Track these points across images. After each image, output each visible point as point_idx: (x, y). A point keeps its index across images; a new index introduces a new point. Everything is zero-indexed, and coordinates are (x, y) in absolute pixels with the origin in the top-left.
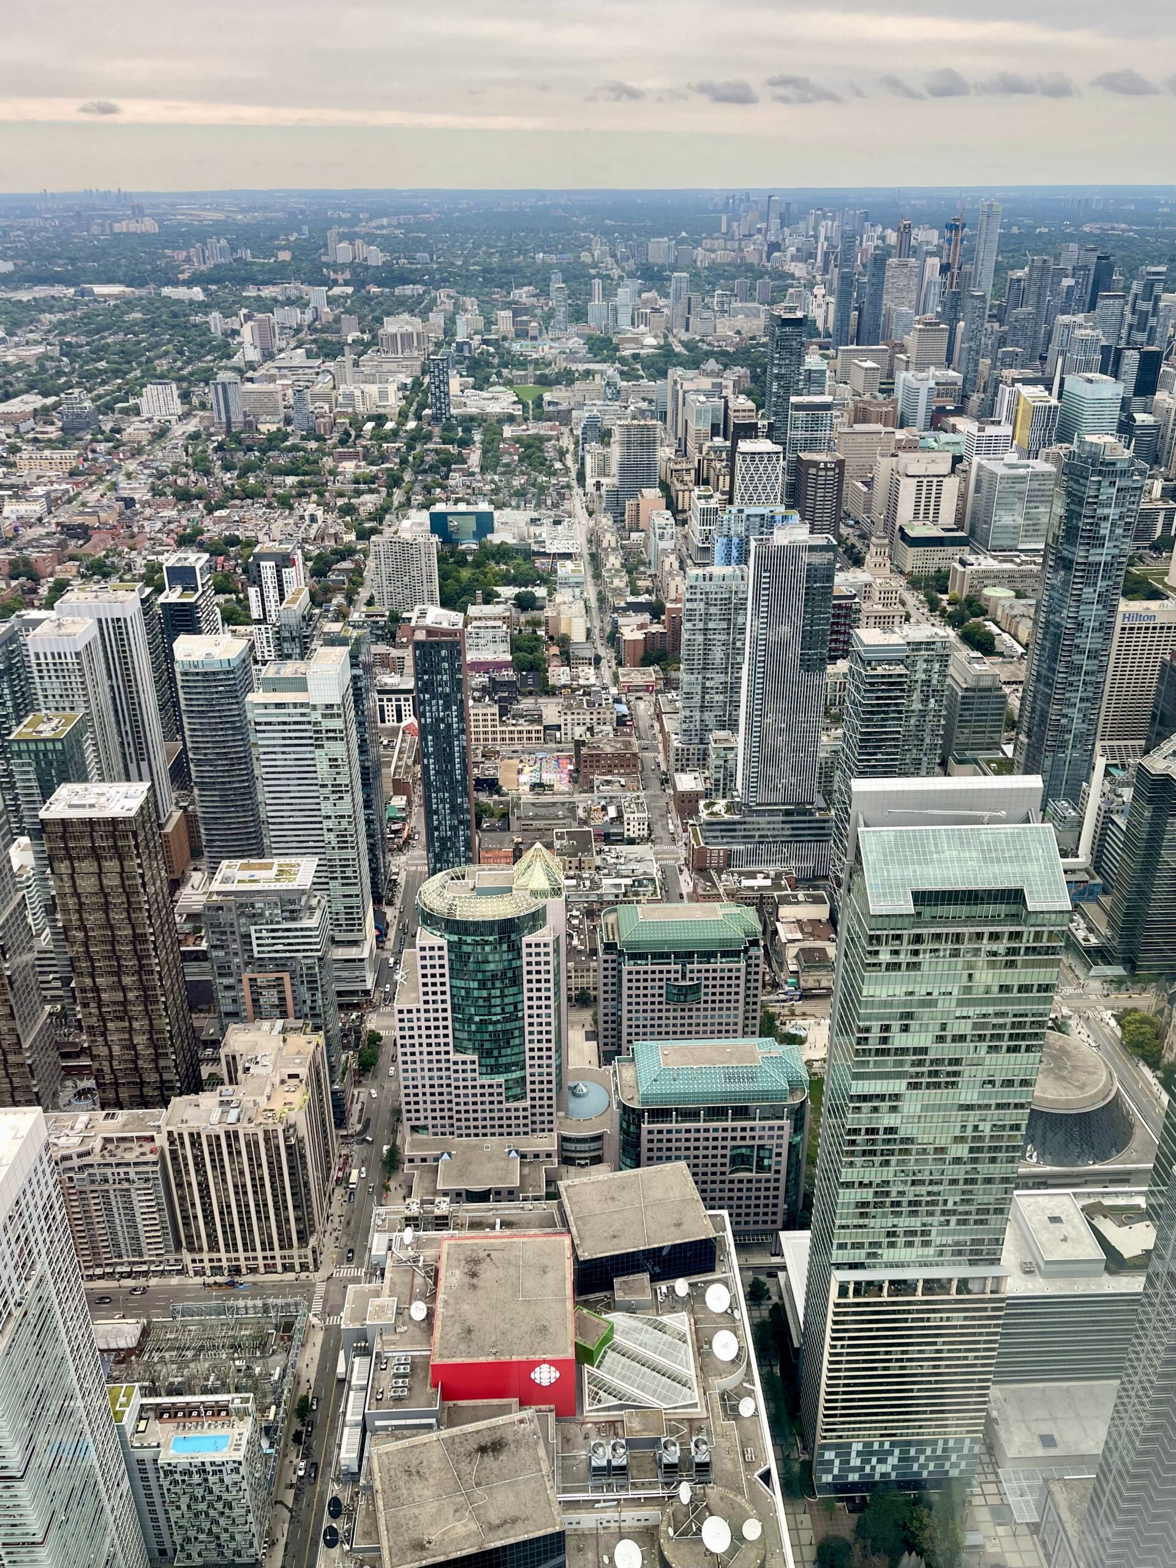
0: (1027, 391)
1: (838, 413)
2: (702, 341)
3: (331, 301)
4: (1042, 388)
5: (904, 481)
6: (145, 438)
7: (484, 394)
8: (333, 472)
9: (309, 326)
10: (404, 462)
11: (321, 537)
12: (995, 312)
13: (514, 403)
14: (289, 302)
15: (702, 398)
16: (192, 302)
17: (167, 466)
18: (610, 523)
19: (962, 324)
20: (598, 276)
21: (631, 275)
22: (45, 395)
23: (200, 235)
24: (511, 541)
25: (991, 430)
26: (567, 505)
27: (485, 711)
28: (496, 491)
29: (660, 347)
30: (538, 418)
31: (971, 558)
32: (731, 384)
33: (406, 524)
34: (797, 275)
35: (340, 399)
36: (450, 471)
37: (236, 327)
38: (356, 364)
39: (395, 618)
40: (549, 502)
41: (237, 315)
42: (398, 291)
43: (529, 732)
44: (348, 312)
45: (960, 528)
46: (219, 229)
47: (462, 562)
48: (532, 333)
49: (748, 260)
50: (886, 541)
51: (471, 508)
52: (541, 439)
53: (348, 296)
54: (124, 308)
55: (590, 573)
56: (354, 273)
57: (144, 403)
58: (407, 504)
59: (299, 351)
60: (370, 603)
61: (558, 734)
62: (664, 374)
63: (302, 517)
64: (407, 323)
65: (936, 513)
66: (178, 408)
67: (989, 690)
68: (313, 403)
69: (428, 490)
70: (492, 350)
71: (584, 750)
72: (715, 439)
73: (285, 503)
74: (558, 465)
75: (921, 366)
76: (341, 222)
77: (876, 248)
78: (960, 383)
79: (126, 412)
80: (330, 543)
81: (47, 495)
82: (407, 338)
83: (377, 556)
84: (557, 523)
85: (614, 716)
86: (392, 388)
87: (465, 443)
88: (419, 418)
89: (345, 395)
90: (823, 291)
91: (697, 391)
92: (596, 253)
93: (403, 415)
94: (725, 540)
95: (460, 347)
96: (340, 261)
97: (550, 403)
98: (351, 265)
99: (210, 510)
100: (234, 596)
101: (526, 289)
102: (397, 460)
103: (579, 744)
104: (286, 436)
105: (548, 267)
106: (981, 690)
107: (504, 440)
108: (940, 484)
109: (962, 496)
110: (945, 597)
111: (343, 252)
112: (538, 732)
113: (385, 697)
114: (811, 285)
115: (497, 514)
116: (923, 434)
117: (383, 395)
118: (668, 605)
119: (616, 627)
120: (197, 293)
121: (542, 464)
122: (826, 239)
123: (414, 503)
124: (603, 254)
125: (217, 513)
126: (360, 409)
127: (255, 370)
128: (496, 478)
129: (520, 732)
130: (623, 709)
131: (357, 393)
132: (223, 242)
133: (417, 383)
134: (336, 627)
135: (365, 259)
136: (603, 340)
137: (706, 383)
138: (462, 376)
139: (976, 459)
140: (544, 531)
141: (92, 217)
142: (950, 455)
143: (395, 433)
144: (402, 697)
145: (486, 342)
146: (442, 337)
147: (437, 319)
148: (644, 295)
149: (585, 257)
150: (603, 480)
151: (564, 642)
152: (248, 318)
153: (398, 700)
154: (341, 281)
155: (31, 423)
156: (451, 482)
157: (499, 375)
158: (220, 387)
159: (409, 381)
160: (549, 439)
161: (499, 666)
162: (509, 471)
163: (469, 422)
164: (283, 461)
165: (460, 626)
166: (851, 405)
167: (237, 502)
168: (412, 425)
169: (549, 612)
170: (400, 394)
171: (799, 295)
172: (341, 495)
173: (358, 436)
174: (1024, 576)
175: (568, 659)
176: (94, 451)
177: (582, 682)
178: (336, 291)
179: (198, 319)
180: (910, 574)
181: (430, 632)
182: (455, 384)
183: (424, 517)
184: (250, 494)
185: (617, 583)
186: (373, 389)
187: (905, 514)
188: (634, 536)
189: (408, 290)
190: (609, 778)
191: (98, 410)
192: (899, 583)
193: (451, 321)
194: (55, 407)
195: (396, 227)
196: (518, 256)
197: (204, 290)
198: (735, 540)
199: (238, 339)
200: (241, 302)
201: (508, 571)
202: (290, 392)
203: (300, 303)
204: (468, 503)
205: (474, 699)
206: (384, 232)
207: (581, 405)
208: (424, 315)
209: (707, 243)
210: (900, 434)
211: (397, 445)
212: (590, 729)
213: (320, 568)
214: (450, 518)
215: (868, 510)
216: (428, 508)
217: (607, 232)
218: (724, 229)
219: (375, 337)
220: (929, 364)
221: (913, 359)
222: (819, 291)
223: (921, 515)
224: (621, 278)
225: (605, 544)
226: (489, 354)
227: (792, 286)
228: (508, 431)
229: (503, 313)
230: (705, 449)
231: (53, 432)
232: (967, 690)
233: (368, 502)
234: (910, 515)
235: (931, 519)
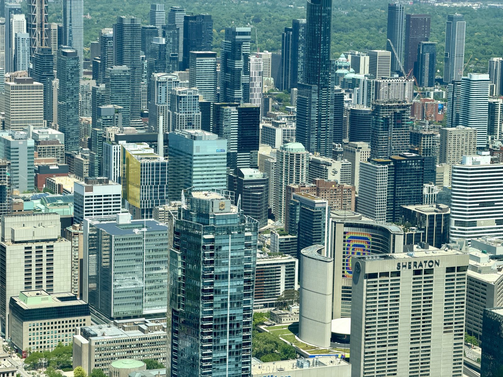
0: (132, 148)
4: (146, 145)
5: (10, 248)
19: (56, 81)
25: (100, 190)
31: (94, 328)
45: (79, 295)
65: (50, 281)
75: (18, 124)
110: (70, 374)
116: (28, 195)
142: (58, 217)
180: (28, 351)
187: (15, 284)
220: (27, 122)
223: (34, 285)
234: (21, 285)
235: (45, 288)
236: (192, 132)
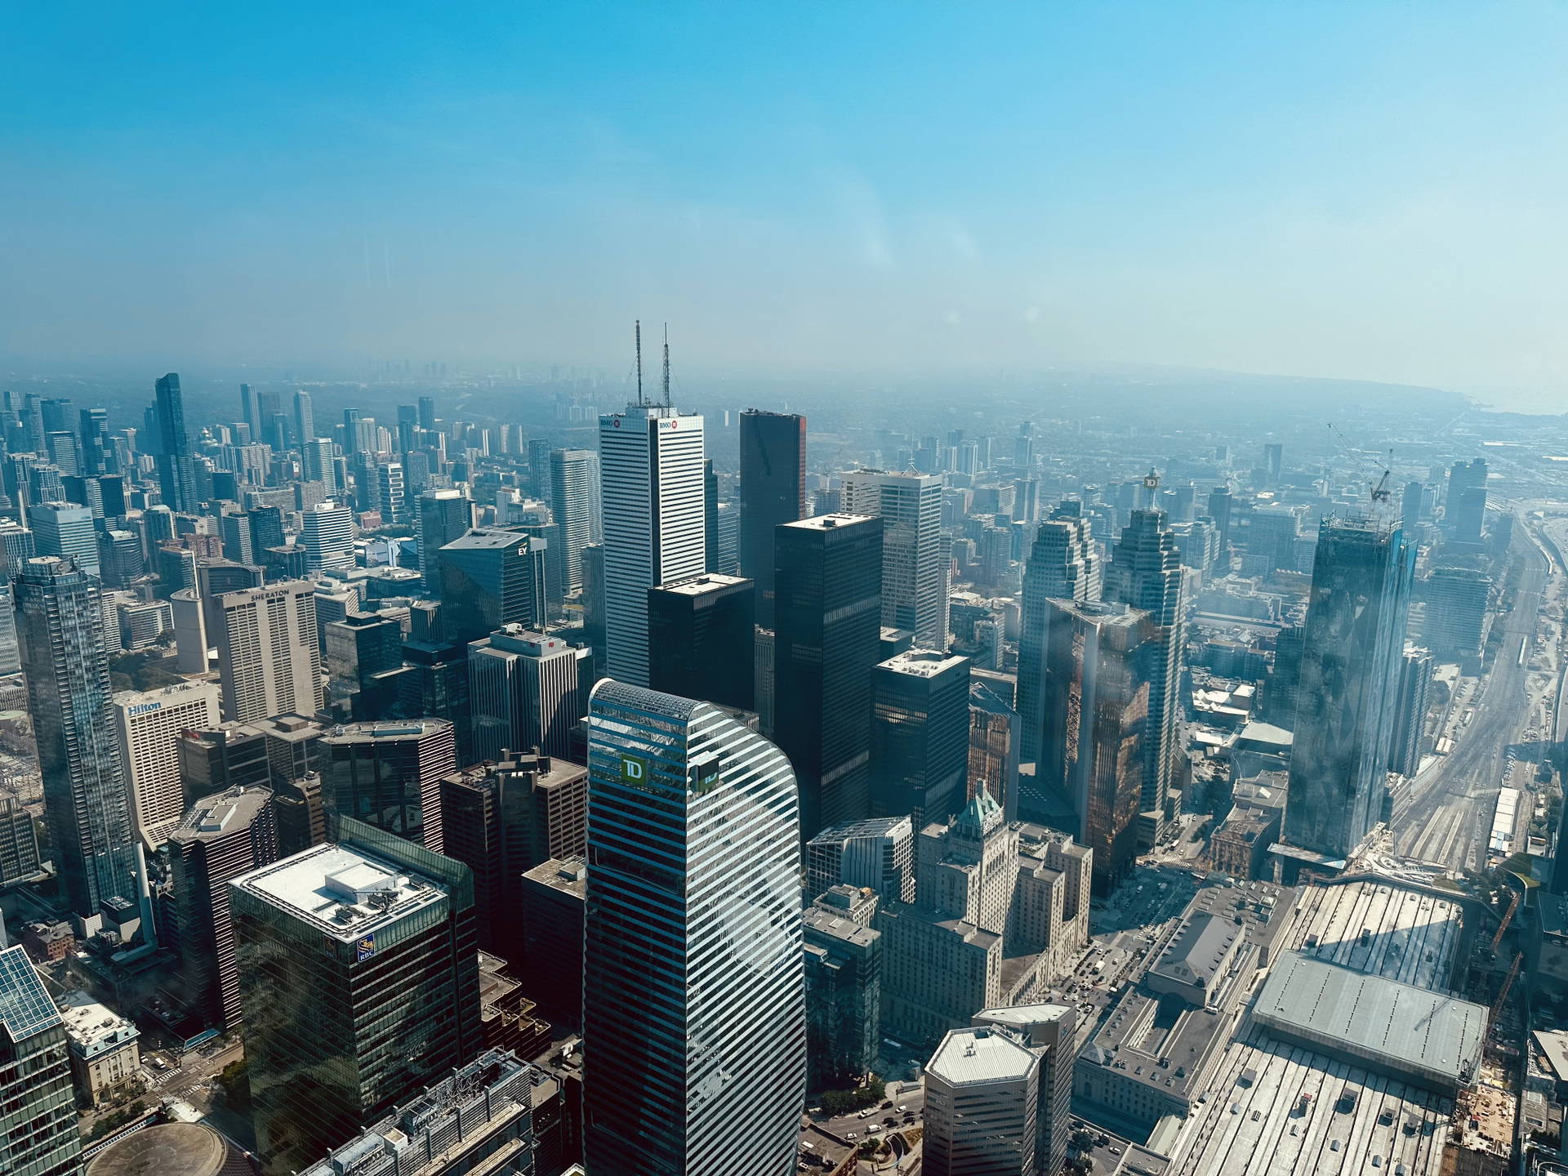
4: (8, 519)
236: (55, 503)
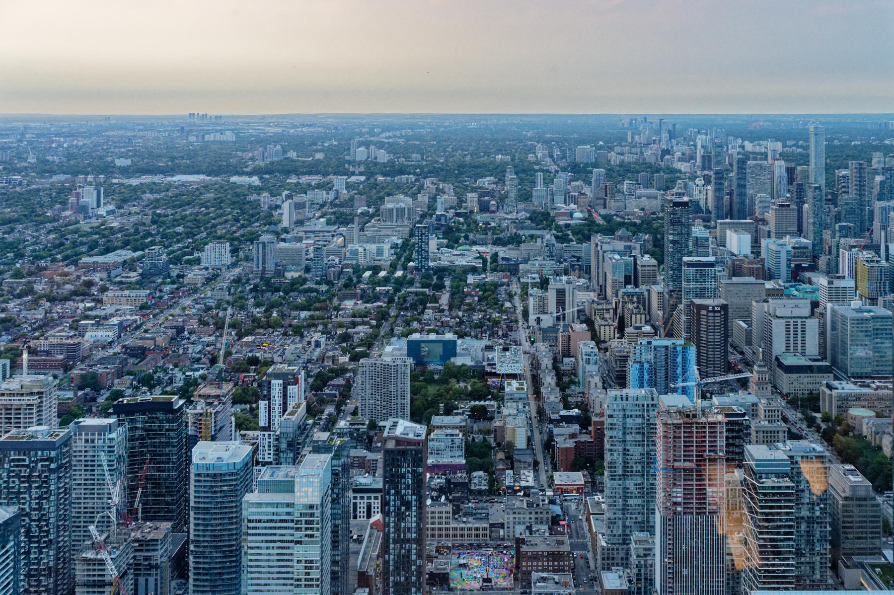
1: (720, 269)
2: (617, 215)
3: (348, 186)
5: (775, 321)
6: (200, 281)
7: (455, 252)
8: (337, 309)
9: (331, 203)
10: (391, 301)
11: (322, 358)
12: (830, 197)
13: (477, 258)
14: (319, 186)
15: (617, 257)
16: (250, 187)
17: (212, 303)
18: (547, 350)
19: (806, 206)
20: (541, 170)
21: (564, 170)
22: (135, 250)
23: (263, 142)
24: (469, 362)
25: (838, 283)
26: (513, 335)
27: (440, 509)
28: (461, 323)
29: (585, 219)
30: (494, 270)
31: (836, 383)
32: (638, 246)
33: (388, 349)
34: (683, 170)
35: (348, 255)
36: (425, 308)
37: (279, 203)
38: (362, 229)
39: (373, 426)
40: (500, 333)
41: (280, 195)
42: (396, 179)
43: (477, 529)
44: (360, 194)
45: (824, 358)
46: (276, 139)
47: (430, 381)
48: (493, 208)
49: (647, 160)
50: (766, 369)
51: (440, 337)
52: (496, 285)
53: (361, 183)
54: (202, 190)
55: (531, 391)
56: (368, 167)
57: (203, 256)
58: (391, 333)
59: (322, 220)
60: (354, 413)
61: (502, 532)
62: (589, 239)
63: (309, 343)
64: (402, 201)
65: (803, 346)
66: (228, 259)
67: (865, 499)
68: (328, 256)
69: (408, 323)
70: (461, 220)
71: (524, 548)
72: (629, 286)
73: (298, 332)
74: (508, 305)
75: (780, 235)
76: (361, 134)
77: (739, 153)
78: (810, 247)
79: (189, 262)
80: (328, 363)
81: (120, 324)
82: (400, 212)
83: (364, 373)
84: (506, 349)
85: (550, 516)
86: (387, 247)
87: (440, 287)
88: (405, 268)
89: (352, 252)
90: (703, 182)
91: (614, 251)
92: (539, 155)
93: (393, 267)
94: (638, 366)
95: (439, 218)
96: (358, 159)
97: (503, 259)
98: (365, 163)
99: (240, 336)
100: (248, 406)
101: (488, 178)
102: (386, 300)
103: (520, 542)
104: (305, 281)
105: (504, 164)
106: (858, 499)
107: (468, 285)
108: (803, 325)
109: (823, 334)
110: (818, 415)
111: (361, 153)
112: (484, 529)
113: (358, 495)
114: (693, 178)
115: (459, 342)
116: (787, 285)
117: (380, 252)
118: (594, 419)
119: (551, 437)
120: (255, 180)
121: (496, 304)
122: (703, 147)
123: (396, 332)
124: (544, 156)
125: (245, 339)
126: (362, 261)
127: (288, 233)
128: (460, 314)
129: (470, 529)
130: (557, 509)
131: (361, 250)
132: (278, 147)
133: (405, 245)
134: (324, 436)
135: (376, 158)
136: (543, 214)
137: (620, 245)
138: (438, 238)
139: (829, 305)
140: (495, 355)
141: (192, 131)
142: (809, 301)
143: (386, 281)
144: (373, 495)
145: (458, 215)
146: (426, 210)
147: (423, 198)
148: (574, 184)
149: (531, 157)
150: (542, 317)
151: (509, 449)
152: (289, 197)
153: (369, 498)
154: (357, 172)
155: (120, 270)
156: (426, 317)
157: (466, 238)
158: (261, 245)
159: (400, 241)
160: (502, 285)
161: (454, 468)
162: (471, 309)
163: (441, 272)
164: (301, 300)
165: (423, 437)
166: (730, 262)
167: (262, 331)
168: (399, 274)
169: (497, 423)
170: (393, 251)
171: (685, 186)
172: (341, 325)
173: (359, 282)
174: (881, 399)
175: (512, 463)
176: (161, 291)
177: (523, 484)
178: (353, 179)
179: (253, 197)
180: (788, 394)
181: (399, 441)
182: (433, 244)
183: (403, 344)
184: (270, 325)
185: (552, 398)
186: (372, 247)
187: (778, 346)
188: (566, 360)
189: (404, 178)
190: (545, 575)
191: (170, 261)
192: (780, 404)
193: (433, 199)
194: (139, 259)
195: (399, 137)
196: (483, 157)
197: (261, 178)
198: (646, 366)
199: (279, 211)
200: (283, 186)
201: (466, 387)
202: (311, 249)
203: (326, 186)
204: (438, 333)
205: (432, 498)
206: (391, 140)
207: (526, 261)
208: (414, 196)
209: (618, 149)
210: (769, 285)
211: (387, 288)
212: (529, 528)
213: (319, 383)
214: (423, 345)
215: (749, 343)
216: (406, 336)
217: (547, 142)
218: (629, 140)
219: (378, 210)
220: (785, 234)
221: (773, 230)
222: (700, 182)
223: (792, 348)
224: (557, 172)
225: (543, 367)
226: (459, 223)
227: (680, 178)
228: (471, 279)
229: (470, 195)
230: (620, 294)
231: (134, 276)
232: (846, 499)
233: (362, 331)
234: (783, 348)
235: (799, 351)
